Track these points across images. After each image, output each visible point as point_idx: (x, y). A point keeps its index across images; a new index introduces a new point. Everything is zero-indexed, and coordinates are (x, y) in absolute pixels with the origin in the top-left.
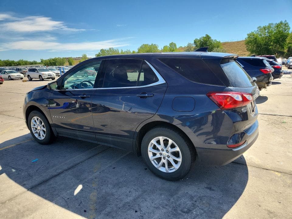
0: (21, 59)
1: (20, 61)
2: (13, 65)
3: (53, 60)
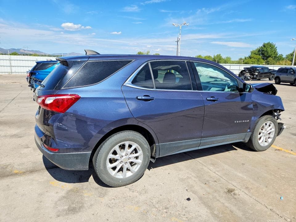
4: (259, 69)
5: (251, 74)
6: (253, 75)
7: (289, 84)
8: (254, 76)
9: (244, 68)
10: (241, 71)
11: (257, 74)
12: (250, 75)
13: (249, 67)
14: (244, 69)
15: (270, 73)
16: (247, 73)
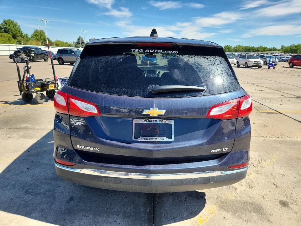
0: (261, 46)
1: (259, 47)
2: (252, 51)
3: (296, 46)
4: (33, 49)
5: (27, 55)
6: (30, 56)
7: (70, 64)
8: (31, 58)
9: (17, 48)
10: (14, 52)
11: (33, 55)
12: (26, 57)
13: (22, 47)
14: (16, 50)
15: (44, 53)
16: (22, 54)
